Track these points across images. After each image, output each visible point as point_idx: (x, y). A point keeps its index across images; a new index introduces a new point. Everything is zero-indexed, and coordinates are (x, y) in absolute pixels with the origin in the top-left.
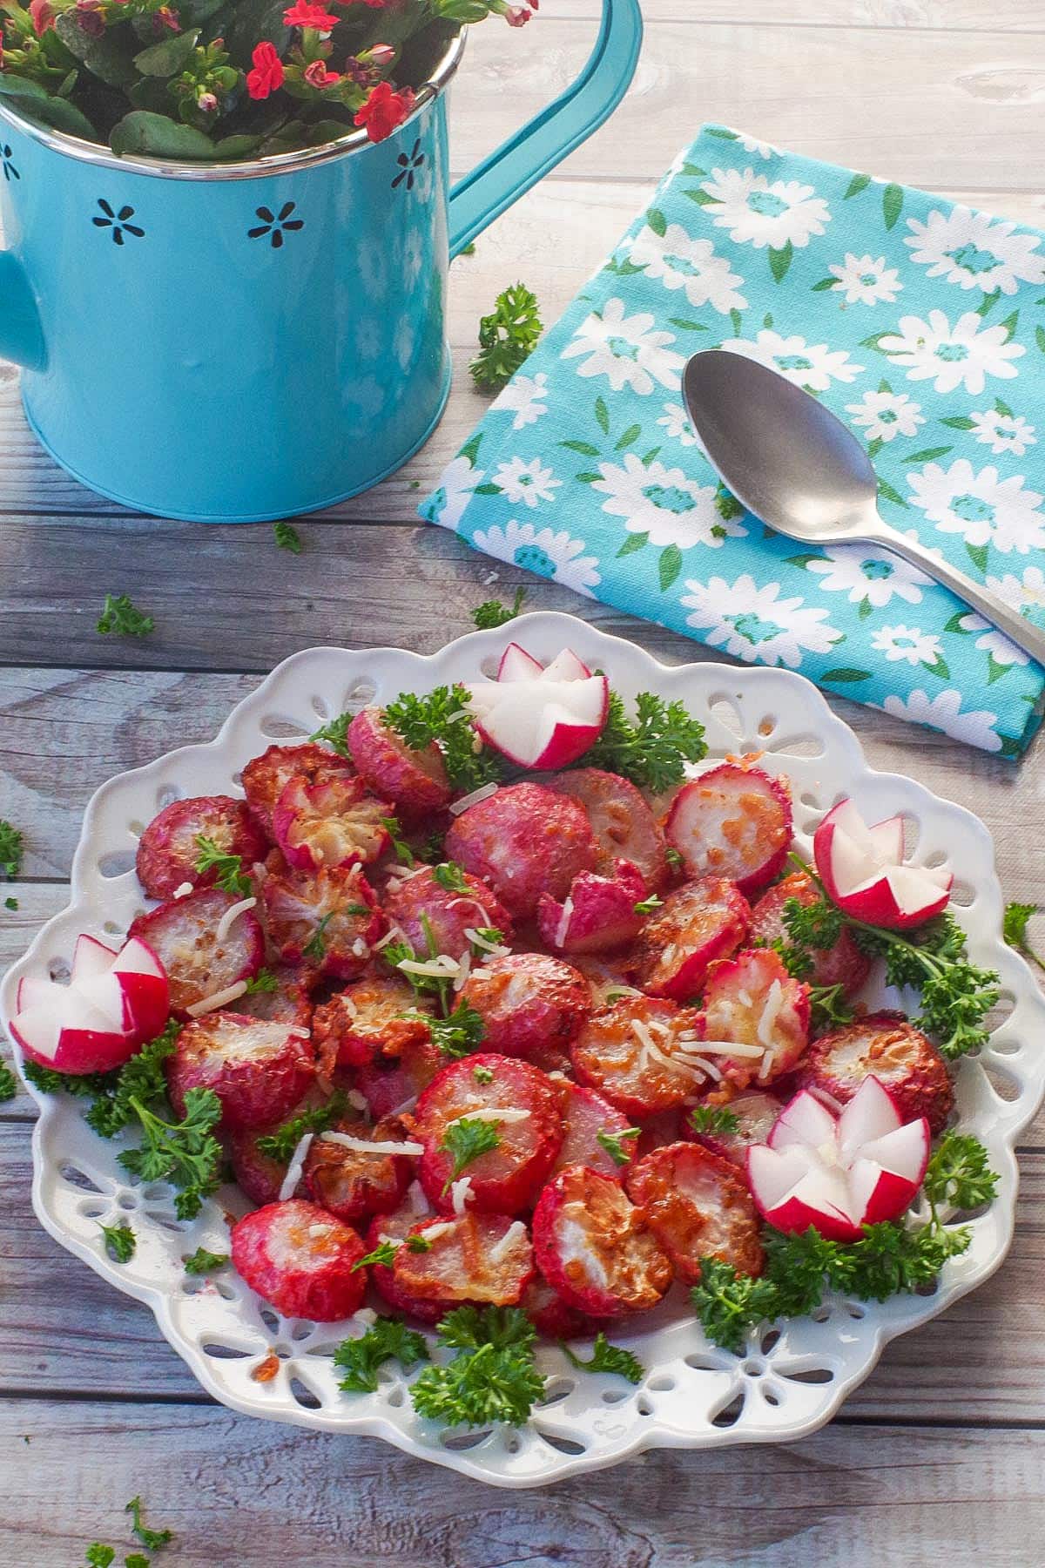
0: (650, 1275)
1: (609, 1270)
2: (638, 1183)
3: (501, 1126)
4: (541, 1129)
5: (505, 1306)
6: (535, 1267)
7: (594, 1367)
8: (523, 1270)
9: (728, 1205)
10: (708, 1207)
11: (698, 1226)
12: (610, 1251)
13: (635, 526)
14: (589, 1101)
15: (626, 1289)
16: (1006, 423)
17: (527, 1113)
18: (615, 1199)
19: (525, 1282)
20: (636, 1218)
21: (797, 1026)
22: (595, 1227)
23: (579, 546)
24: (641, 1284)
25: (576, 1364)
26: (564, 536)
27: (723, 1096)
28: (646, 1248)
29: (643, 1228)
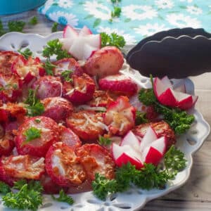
0: (79, 176)
1: (66, 170)
2: (79, 151)
3: (41, 132)
4: (53, 135)
5: (35, 180)
6: (45, 170)
7: (59, 200)
8: (41, 170)
9: (106, 163)
10: (100, 163)
11: (96, 166)
12: (67, 165)
13: (91, 13)
14: (68, 132)
15: (71, 177)
16: (195, 9)
17: (49, 130)
18: (72, 154)
19: (41, 174)
20: (77, 159)
21: (132, 118)
22: (63, 158)
23: (75, 16)
24: (75, 177)
25: (54, 198)
26: (71, 15)
27: (108, 136)
28: (79, 168)
29: (79, 163)
